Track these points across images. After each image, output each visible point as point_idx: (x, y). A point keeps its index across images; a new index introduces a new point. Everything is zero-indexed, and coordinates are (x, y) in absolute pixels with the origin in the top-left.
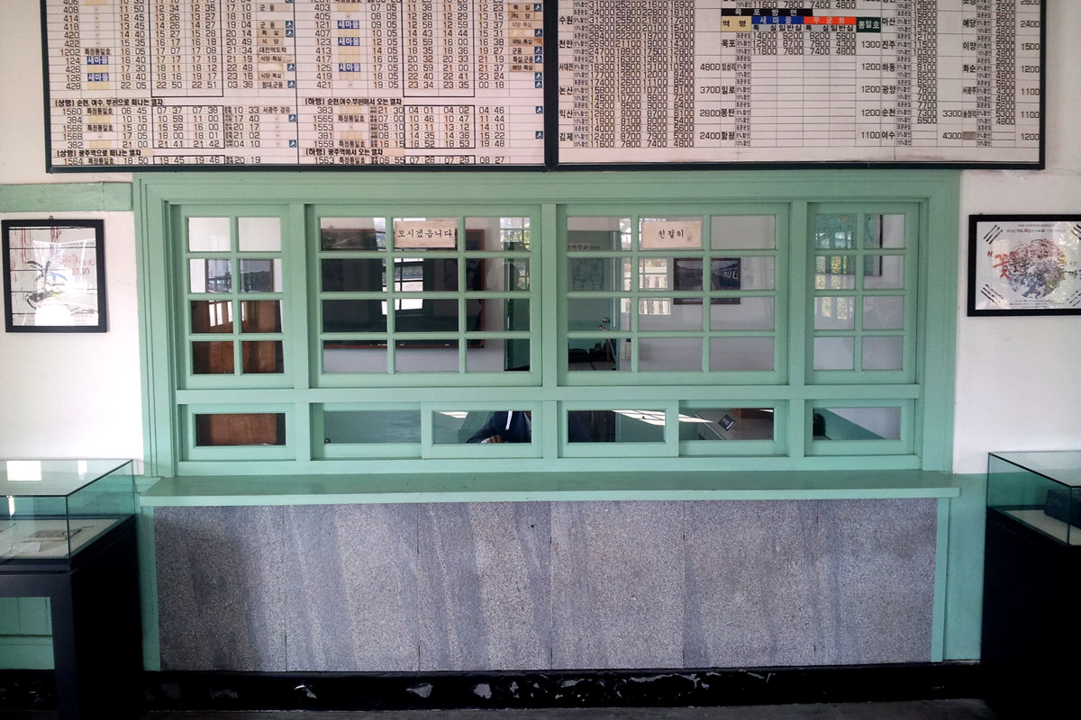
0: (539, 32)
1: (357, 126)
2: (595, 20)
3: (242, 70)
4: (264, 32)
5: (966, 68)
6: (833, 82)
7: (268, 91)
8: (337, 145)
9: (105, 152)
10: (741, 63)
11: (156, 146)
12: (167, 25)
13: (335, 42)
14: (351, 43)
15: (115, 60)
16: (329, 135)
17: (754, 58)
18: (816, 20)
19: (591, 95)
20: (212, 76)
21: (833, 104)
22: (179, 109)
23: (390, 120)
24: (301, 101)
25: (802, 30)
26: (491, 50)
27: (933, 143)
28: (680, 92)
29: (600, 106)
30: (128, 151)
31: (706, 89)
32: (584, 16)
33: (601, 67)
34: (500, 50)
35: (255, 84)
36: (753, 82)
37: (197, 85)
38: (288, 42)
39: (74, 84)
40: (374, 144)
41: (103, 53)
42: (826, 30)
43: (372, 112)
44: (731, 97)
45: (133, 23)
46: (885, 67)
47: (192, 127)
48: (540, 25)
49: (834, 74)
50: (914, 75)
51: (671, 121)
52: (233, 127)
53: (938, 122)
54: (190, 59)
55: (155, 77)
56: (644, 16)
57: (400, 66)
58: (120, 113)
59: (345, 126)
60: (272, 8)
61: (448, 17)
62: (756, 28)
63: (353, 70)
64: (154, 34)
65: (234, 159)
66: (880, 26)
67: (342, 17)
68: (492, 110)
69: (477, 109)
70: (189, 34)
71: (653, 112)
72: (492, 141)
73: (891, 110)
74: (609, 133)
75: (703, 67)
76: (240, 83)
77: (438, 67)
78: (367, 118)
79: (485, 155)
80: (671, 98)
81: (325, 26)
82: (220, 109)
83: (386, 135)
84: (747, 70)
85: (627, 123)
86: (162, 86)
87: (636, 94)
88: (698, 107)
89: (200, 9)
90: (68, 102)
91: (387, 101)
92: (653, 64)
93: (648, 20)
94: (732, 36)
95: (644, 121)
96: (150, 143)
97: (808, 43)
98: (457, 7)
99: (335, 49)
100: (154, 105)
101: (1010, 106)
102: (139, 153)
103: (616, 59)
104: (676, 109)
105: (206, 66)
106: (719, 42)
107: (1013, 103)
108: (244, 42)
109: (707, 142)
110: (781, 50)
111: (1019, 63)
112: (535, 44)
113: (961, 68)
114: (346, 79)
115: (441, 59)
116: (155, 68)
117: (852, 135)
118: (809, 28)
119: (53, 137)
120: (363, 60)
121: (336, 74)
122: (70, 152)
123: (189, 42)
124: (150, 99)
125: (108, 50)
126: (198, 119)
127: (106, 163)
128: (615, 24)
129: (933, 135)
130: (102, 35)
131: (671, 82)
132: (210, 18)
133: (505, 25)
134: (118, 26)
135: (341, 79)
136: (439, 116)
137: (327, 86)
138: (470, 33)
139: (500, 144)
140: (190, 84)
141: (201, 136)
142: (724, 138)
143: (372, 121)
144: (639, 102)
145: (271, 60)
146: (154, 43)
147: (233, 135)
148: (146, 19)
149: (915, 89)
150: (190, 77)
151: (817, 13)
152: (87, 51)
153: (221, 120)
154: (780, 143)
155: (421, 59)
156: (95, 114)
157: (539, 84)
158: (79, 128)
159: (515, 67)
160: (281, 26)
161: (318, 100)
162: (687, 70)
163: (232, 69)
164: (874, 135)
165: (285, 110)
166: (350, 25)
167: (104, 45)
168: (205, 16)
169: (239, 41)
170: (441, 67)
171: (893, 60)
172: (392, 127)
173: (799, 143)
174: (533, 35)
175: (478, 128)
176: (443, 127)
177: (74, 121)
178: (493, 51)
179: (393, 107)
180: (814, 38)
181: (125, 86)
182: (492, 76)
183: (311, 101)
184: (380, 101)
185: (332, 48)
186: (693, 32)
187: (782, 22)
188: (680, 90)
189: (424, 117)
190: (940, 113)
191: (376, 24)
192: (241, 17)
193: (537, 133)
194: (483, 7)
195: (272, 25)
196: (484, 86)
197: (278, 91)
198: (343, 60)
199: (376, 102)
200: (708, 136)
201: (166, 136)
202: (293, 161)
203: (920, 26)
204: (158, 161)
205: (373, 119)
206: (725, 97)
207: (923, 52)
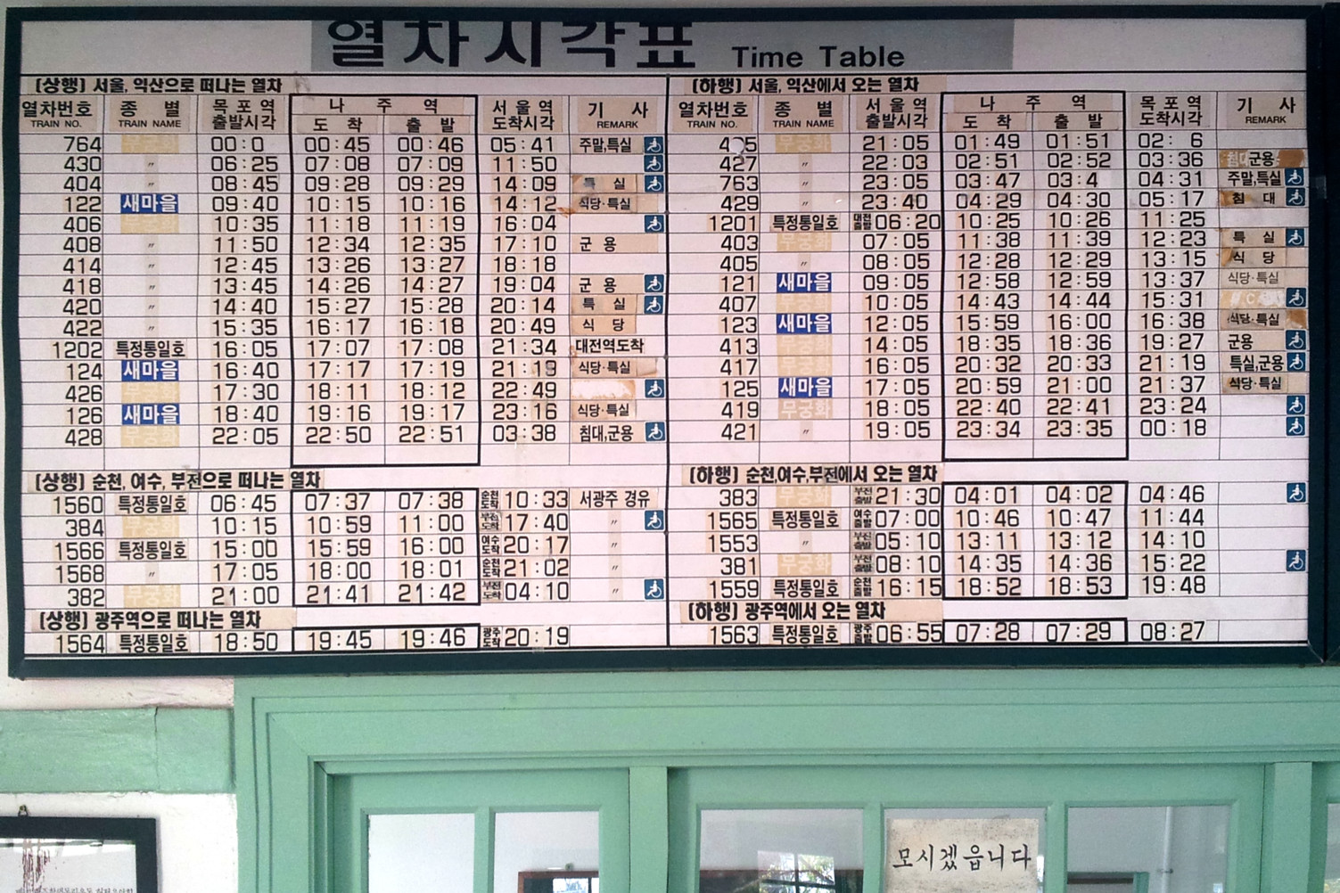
0: (1297, 296)
1: (822, 540)
3: (530, 396)
4: (589, 303)
7: (595, 450)
8: (767, 593)
9: (164, 618)
11: (301, 600)
12: (338, 284)
13: (767, 324)
14: (809, 326)
15: (197, 369)
16: (749, 566)
20: (454, 411)
22: (361, 499)
23: (905, 522)
24: (679, 476)
26: (1172, 340)
30: (226, 613)
34: (1195, 339)
35: (562, 431)
37: (412, 434)
38: (648, 326)
39: (87, 433)
40: (862, 588)
41: (165, 353)
43: (859, 500)
45: (246, 278)
47: (394, 547)
48: (1301, 279)
52: (502, 544)
54: (394, 369)
55: (302, 414)
57: (935, 384)
58: (205, 506)
59: (789, 540)
60: (610, 245)
61: (1062, 264)
63: (814, 395)
64: (300, 306)
65: (503, 636)
67: (790, 264)
68: (1172, 493)
69: (1134, 491)
70: (394, 305)
72: (1174, 579)
76: (526, 430)
77: (1034, 384)
78: (845, 519)
79: (1153, 617)
81: (746, 286)
82: (469, 497)
83: (895, 564)
86: (319, 437)
89: (426, 247)
90: (69, 479)
91: (899, 472)
96: (286, 591)
98: (1084, 238)
99: (770, 342)
100: (297, 487)
102: (255, 619)
105: (437, 385)
108: (537, 326)
112: (1286, 323)
114: (796, 418)
115: (1042, 363)
116: (302, 391)
119: (30, 574)
120: (838, 367)
121: (770, 407)
122: (73, 617)
123: (393, 326)
124: (287, 473)
125: (178, 345)
126: (412, 524)
127: (168, 648)
130: (163, 307)
132: (452, 268)
133: (1210, 279)
134: (207, 286)
135: (782, 418)
136: (1033, 508)
137: (747, 434)
138: (1117, 299)
139: (1193, 585)
140: (394, 433)
141: (419, 571)
143: (858, 524)
145: (604, 371)
146: (300, 327)
147: (503, 567)
148: (283, 267)
150: (395, 414)
152: (122, 347)
153: (470, 526)
155: (989, 363)
156: (139, 512)
157: (1296, 425)
158: (98, 551)
159: (1235, 383)
160: (632, 287)
161: (723, 472)
163: (505, 394)
165: (636, 498)
166: (809, 284)
167: (168, 331)
168: (437, 264)
169: (524, 323)
170: (1042, 385)
172: (910, 543)
174: (1282, 303)
175: (1135, 541)
176: (1043, 540)
177: (85, 529)
178: (1177, 342)
179: (914, 487)
181: (224, 437)
182: (1174, 405)
183: (704, 474)
184: (880, 471)
185: (762, 339)
189: (993, 513)
191: (876, 280)
192: (530, 267)
193: (1291, 554)
194: (1152, 239)
195: (610, 285)
196: (1154, 430)
197: (619, 451)
198: (790, 368)
199: (871, 476)
201: (327, 571)
202: (655, 638)
204: (304, 643)
205: (861, 521)
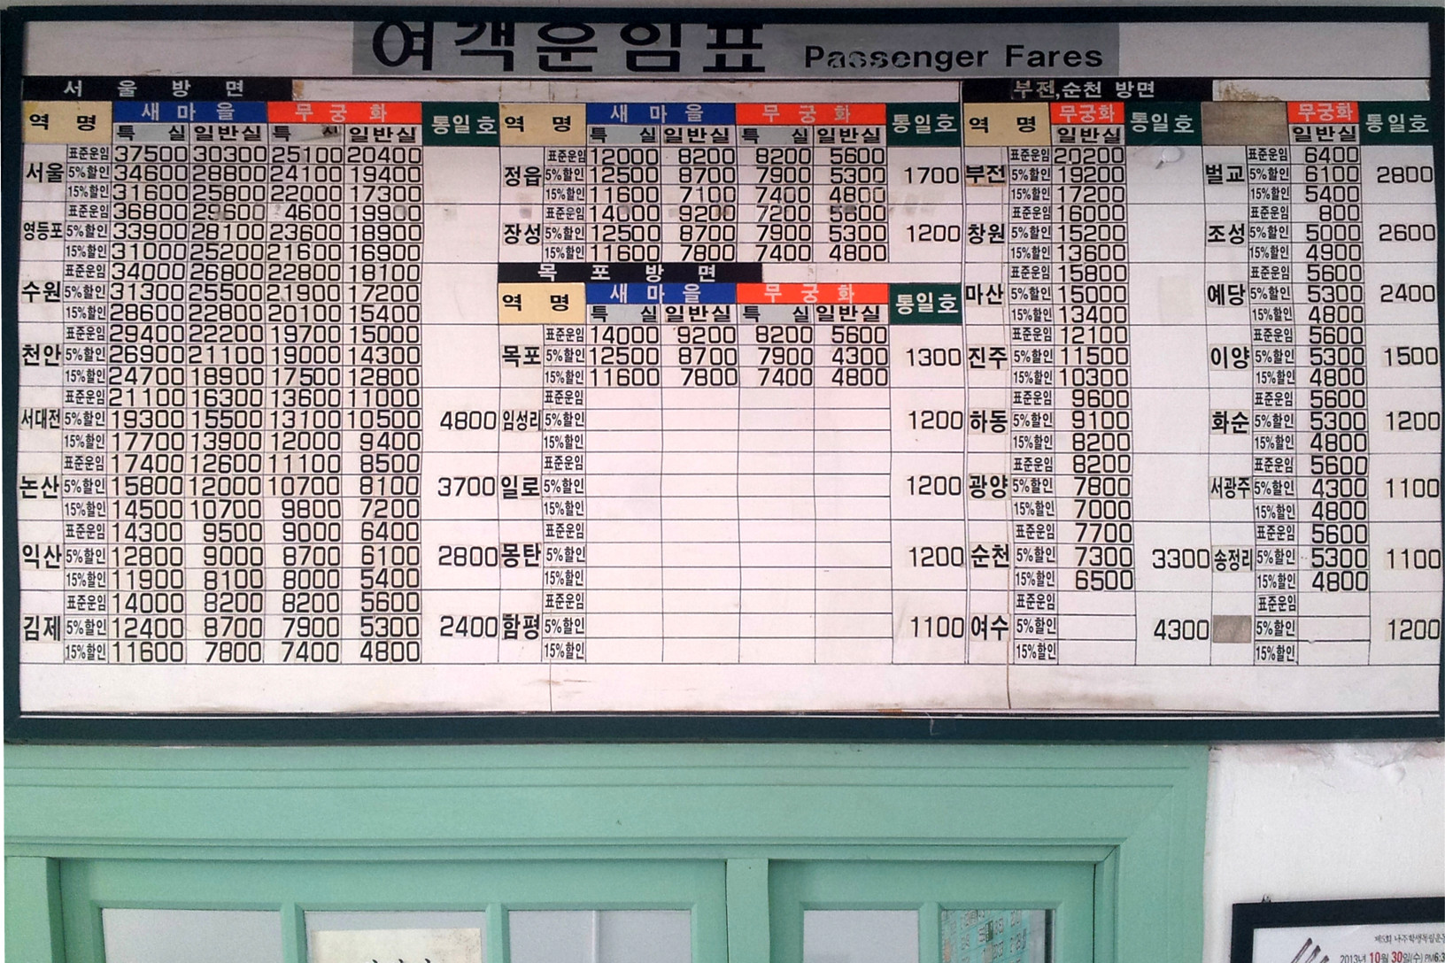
2: (127, 292)
5: (1219, 421)
6: (824, 462)
10: (559, 410)
17: (594, 398)
18: (773, 293)
19: (115, 499)
21: (826, 531)
25: (733, 320)
27: (1123, 652)
28: (377, 492)
29: (141, 532)
31: (455, 485)
32: (95, 282)
33: (142, 418)
36: (592, 463)
42: (802, 318)
44: (529, 507)
46: (977, 420)
49: (824, 441)
50: (1064, 443)
51: (352, 579)
53: (1138, 585)
56: (273, 282)
62: (599, 313)
66: (958, 305)
71: (301, 553)
73: (997, 549)
74: (169, 616)
75: (449, 421)
80: (353, 509)
84: (574, 431)
85: (222, 587)
87: (247, 497)
88: (432, 538)
92: (299, 411)
93: (284, 293)
94: (534, 336)
95: (274, 579)
97: (750, 355)
101: (1352, 534)
103: (191, 399)
104: (367, 543)
106: (494, 355)
107: (1363, 522)
109: (462, 646)
110: (673, 374)
111: (1379, 405)
113: (1206, 421)
117: (881, 625)
118: (751, 313)
128: (186, 302)
129: (1125, 628)
131: (351, 463)
142: (511, 634)
144: (257, 520)
149: (1066, 485)
151: (774, 274)
154: (674, 651)
162: (398, 430)
164: (946, 627)
171: (997, 400)
173: (728, 651)
180: (769, 341)
186: (415, 324)
187: (674, 297)
188: (377, 485)
190: (1143, 559)
200: (464, 626)
203: (1076, 304)
206: (509, 509)
207: (1089, 377)
